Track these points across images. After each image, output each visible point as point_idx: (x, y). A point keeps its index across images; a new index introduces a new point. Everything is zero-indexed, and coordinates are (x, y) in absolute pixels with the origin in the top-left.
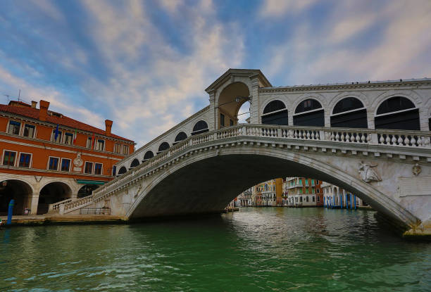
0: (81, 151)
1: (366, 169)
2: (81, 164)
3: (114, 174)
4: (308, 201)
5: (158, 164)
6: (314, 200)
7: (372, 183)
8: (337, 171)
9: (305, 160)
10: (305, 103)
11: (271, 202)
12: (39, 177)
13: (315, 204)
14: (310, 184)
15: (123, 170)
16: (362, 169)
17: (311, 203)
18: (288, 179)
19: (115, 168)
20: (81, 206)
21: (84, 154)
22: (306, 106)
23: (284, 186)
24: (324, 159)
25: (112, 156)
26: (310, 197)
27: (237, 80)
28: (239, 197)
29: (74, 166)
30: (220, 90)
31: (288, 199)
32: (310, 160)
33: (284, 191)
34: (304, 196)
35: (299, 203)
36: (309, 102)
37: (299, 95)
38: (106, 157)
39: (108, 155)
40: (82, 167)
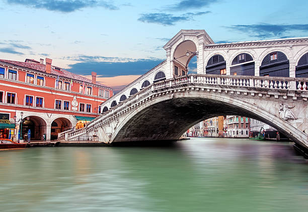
0: (76, 95)
1: (285, 109)
2: (77, 105)
3: (100, 112)
4: (242, 134)
5: (130, 104)
6: (247, 134)
7: (289, 121)
8: (263, 111)
9: (238, 103)
10: (240, 56)
11: (215, 134)
12: (50, 114)
13: (248, 136)
14: (245, 121)
15: (106, 109)
16: (282, 110)
17: (245, 135)
18: (228, 117)
19: (100, 107)
20: (78, 135)
21: (78, 97)
22: (240, 59)
23: (224, 123)
24: (252, 101)
25: (97, 99)
26: (245, 131)
27: (187, 38)
28: (191, 129)
29: (72, 106)
30: (174, 47)
31: (227, 132)
32: (242, 102)
33: (225, 126)
34: (240, 130)
35: (235, 135)
36: (243, 55)
37: (234, 50)
38: (94, 100)
39: (95, 98)
40: (78, 107)
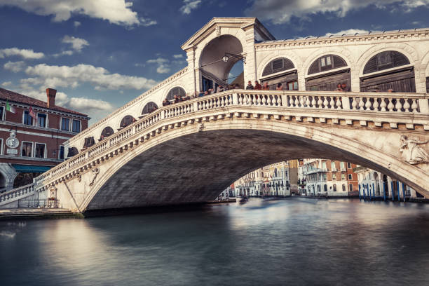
0: (16, 128)
1: (410, 146)
3: (62, 157)
4: (335, 190)
5: (118, 143)
6: (344, 189)
7: (420, 166)
8: (369, 150)
9: (321, 136)
10: (323, 60)
11: (283, 191)
13: (346, 193)
14: (338, 168)
15: (73, 152)
16: (405, 147)
17: (340, 191)
18: (306, 161)
19: (63, 148)
20: (18, 198)
21: (19, 132)
22: (323, 64)
23: (300, 170)
24: (350, 133)
25: (58, 134)
26: (339, 185)
27: (224, 32)
28: (237, 183)
29: (7, 147)
31: (306, 188)
32: (330, 136)
33: (301, 177)
34: (330, 184)
35: (323, 192)
37: (313, 50)
38: (50, 136)
39: (53, 133)
40: (18, 148)
